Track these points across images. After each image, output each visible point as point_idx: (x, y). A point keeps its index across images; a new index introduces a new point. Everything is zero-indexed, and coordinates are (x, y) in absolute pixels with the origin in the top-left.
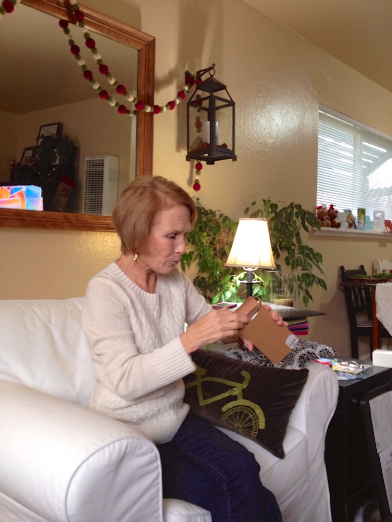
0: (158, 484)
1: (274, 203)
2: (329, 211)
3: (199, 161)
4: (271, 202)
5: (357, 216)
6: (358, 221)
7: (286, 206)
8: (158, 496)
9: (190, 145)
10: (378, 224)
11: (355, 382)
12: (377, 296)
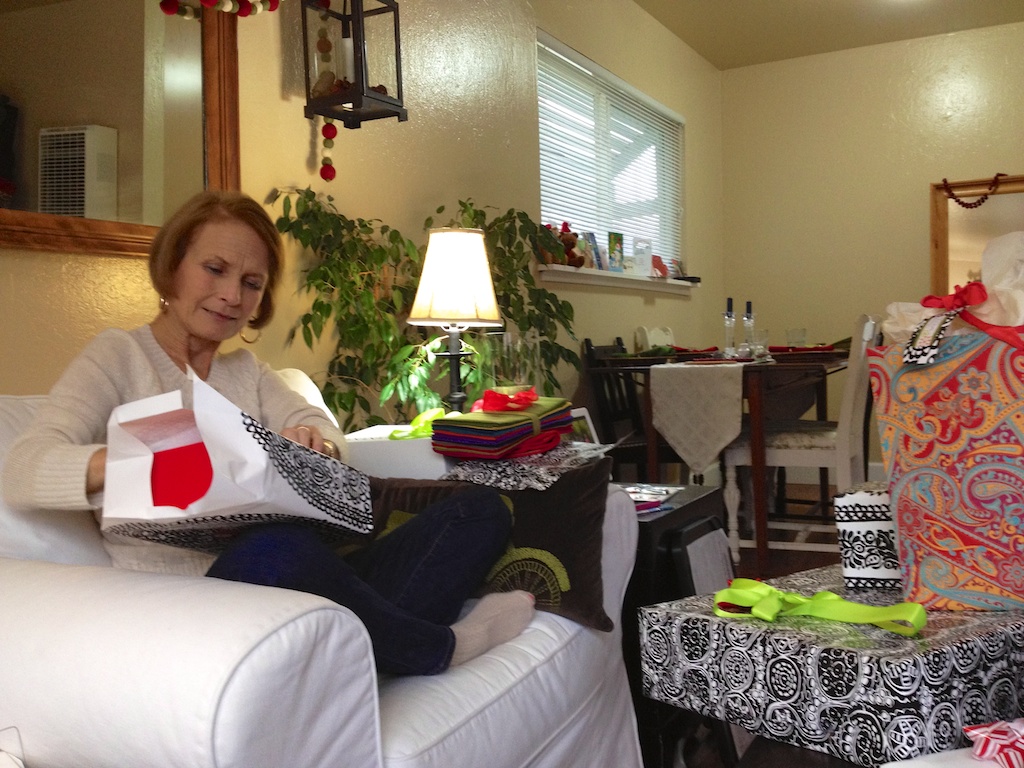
0: (372, 698)
1: (479, 209)
2: (562, 233)
3: (329, 120)
4: (474, 207)
5: (607, 247)
6: (610, 257)
7: (501, 216)
8: (373, 722)
9: (313, 85)
10: (642, 262)
11: (663, 514)
12: (652, 387)
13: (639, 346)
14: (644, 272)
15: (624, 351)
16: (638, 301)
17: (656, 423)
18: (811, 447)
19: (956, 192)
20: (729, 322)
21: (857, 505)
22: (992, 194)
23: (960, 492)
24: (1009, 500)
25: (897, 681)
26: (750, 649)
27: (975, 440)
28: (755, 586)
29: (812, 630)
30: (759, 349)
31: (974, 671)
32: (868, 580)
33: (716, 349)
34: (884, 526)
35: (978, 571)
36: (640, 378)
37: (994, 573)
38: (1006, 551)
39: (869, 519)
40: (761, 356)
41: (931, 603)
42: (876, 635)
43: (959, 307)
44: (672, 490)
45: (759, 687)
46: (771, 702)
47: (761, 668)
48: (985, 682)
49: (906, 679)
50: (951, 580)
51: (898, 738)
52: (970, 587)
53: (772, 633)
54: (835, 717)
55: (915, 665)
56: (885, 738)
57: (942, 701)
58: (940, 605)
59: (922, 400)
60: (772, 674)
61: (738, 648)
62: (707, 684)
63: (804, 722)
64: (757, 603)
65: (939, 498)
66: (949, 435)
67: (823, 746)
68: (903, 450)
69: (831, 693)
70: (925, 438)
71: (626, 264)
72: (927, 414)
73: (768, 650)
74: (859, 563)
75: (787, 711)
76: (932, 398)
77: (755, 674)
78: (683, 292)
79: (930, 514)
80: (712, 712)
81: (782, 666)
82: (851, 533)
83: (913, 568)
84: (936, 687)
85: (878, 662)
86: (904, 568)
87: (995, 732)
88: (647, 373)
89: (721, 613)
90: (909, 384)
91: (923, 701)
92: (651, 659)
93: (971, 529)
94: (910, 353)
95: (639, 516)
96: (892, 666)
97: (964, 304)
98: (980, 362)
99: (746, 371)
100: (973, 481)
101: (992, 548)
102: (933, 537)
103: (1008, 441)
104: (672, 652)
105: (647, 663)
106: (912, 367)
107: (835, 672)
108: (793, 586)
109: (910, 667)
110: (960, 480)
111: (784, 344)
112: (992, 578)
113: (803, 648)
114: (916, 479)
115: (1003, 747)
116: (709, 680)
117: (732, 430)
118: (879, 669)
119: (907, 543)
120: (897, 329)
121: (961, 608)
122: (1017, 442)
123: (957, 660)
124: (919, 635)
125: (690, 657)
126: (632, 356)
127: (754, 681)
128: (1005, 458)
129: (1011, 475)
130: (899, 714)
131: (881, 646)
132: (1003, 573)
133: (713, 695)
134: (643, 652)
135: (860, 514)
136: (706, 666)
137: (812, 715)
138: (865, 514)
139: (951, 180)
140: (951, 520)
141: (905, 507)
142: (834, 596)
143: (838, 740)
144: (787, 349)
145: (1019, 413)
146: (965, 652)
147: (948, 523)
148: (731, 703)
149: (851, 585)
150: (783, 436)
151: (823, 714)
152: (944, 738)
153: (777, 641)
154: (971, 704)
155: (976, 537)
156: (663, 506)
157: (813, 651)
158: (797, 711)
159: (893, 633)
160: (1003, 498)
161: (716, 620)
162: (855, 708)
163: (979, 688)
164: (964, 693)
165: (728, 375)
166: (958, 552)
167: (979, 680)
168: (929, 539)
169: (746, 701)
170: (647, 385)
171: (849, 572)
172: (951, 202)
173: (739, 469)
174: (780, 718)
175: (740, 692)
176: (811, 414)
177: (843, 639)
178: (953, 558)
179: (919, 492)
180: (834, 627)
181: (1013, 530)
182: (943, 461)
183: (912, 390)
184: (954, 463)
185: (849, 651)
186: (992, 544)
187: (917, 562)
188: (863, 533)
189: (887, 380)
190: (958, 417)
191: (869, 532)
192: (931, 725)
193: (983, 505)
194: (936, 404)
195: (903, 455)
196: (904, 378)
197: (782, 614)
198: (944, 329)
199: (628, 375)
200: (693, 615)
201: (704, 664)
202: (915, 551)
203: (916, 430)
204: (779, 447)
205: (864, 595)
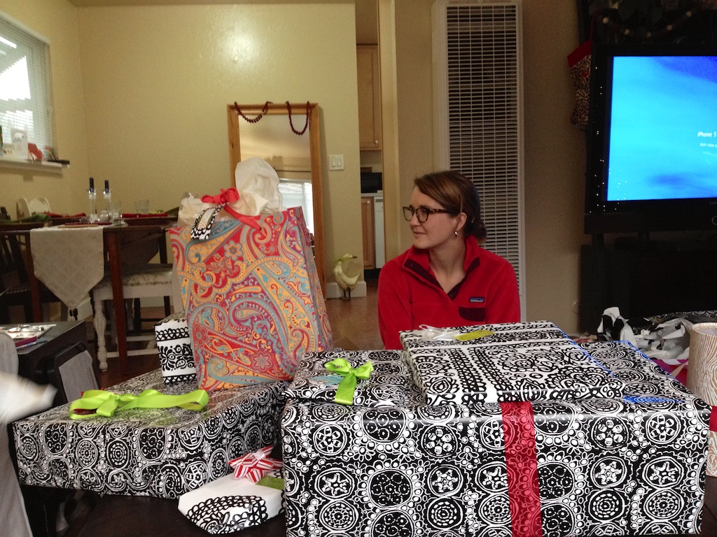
10: (20, 148)
11: (39, 346)
12: (32, 246)
13: (21, 213)
14: (22, 156)
15: (8, 218)
16: (20, 178)
17: (36, 273)
18: (155, 283)
19: (243, 112)
20: (92, 196)
21: (169, 329)
22: (265, 114)
23: (229, 317)
24: (256, 319)
25: (189, 442)
26: (95, 438)
27: (236, 285)
28: (99, 394)
29: (137, 418)
30: (115, 215)
31: (236, 425)
32: (178, 377)
33: (84, 215)
34: (186, 341)
35: (240, 363)
36: (23, 239)
37: (249, 363)
38: (255, 349)
39: (177, 338)
40: (116, 220)
41: (214, 386)
42: (178, 414)
43: (223, 203)
44: (46, 327)
45: (102, 462)
46: (110, 470)
47: (103, 449)
48: (243, 431)
49: (194, 439)
50: (225, 370)
51: (190, 477)
52: (236, 374)
53: (110, 425)
54: (152, 472)
55: (199, 429)
56: (182, 478)
57: (217, 448)
58: (219, 387)
59: (204, 261)
60: (110, 452)
61: (86, 439)
62: (66, 467)
63: (133, 479)
64: (100, 406)
65: (216, 321)
66: (221, 283)
67: (146, 492)
68: (194, 293)
69: (149, 457)
70: (207, 285)
71: (6, 150)
72: (207, 270)
73: (107, 437)
74: (173, 367)
75: (121, 475)
76: (210, 260)
77: (99, 454)
78: (57, 171)
79: (212, 332)
80: (72, 485)
81: (117, 446)
82: (167, 348)
83: (203, 366)
84: (213, 440)
85: (177, 432)
86: (198, 367)
87: (245, 461)
88: (28, 236)
89: (75, 417)
90: (196, 251)
91: (205, 451)
92: (24, 457)
93: (236, 338)
94: (194, 232)
95: (18, 350)
96: (185, 433)
97: (226, 201)
98: (236, 237)
99: (105, 232)
100: (235, 310)
101: (248, 348)
102: (214, 346)
103: (253, 284)
104: (40, 450)
105: (21, 461)
106: (196, 241)
107: (150, 443)
108: (129, 388)
109: (196, 431)
110: (228, 310)
111: (134, 212)
112: (248, 366)
113: (130, 432)
114: (203, 311)
115: (250, 468)
116: (68, 464)
117: (98, 274)
118: (177, 436)
119: (199, 351)
120: (187, 216)
121: (232, 387)
122: (258, 284)
123: (226, 421)
124: (205, 409)
125: (53, 451)
126: (14, 222)
127: (98, 459)
128: (252, 294)
129: (256, 304)
130: (190, 462)
131: (180, 421)
132: (254, 362)
133: (71, 474)
134: (18, 453)
135: (172, 335)
136: (65, 455)
137: (138, 473)
138: (175, 335)
139: (239, 103)
140: (224, 334)
141: (197, 328)
142: (155, 392)
143: (154, 486)
144: (135, 216)
145: (258, 267)
146: (230, 415)
147: (222, 336)
148: (84, 476)
149: (167, 381)
150: (135, 277)
151: (144, 471)
152: (219, 470)
153: (113, 430)
154: (235, 446)
155: (239, 343)
156: (38, 341)
157: (136, 432)
158: (128, 474)
159: (188, 410)
160: (252, 318)
161: (71, 422)
162: (164, 464)
163: (240, 435)
164: (230, 440)
165: (92, 235)
166: (229, 353)
167: (240, 430)
168: (212, 347)
169: (94, 473)
170: (28, 243)
171: (167, 373)
172: (240, 117)
173: (105, 303)
174: (117, 479)
175: (90, 468)
176: (156, 259)
177: (156, 421)
178: (226, 357)
179: (204, 319)
180: (152, 413)
181: (258, 336)
182: (217, 299)
183: (198, 255)
184: (224, 299)
185: (159, 428)
186: (247, 346)
187: (205, 363)
188: (174, 347)
189: (183, 249)
190: (225, 271)
191: (178, 346)
192: (210, 464)
193: (242, 323)
194: (212, 263)
195: (195, 296)
196: (192, 248)
197: (119, 410)
198: (214, 217)
199: (12, 237)
200: (54, 422)
201: (63, 455)
202: (204, 356)
203: (201, 280)
204: (132, 285)
205: (176, 387)
